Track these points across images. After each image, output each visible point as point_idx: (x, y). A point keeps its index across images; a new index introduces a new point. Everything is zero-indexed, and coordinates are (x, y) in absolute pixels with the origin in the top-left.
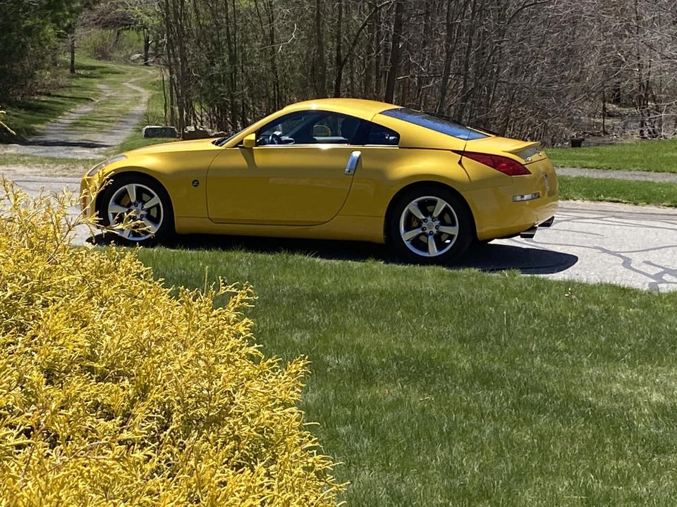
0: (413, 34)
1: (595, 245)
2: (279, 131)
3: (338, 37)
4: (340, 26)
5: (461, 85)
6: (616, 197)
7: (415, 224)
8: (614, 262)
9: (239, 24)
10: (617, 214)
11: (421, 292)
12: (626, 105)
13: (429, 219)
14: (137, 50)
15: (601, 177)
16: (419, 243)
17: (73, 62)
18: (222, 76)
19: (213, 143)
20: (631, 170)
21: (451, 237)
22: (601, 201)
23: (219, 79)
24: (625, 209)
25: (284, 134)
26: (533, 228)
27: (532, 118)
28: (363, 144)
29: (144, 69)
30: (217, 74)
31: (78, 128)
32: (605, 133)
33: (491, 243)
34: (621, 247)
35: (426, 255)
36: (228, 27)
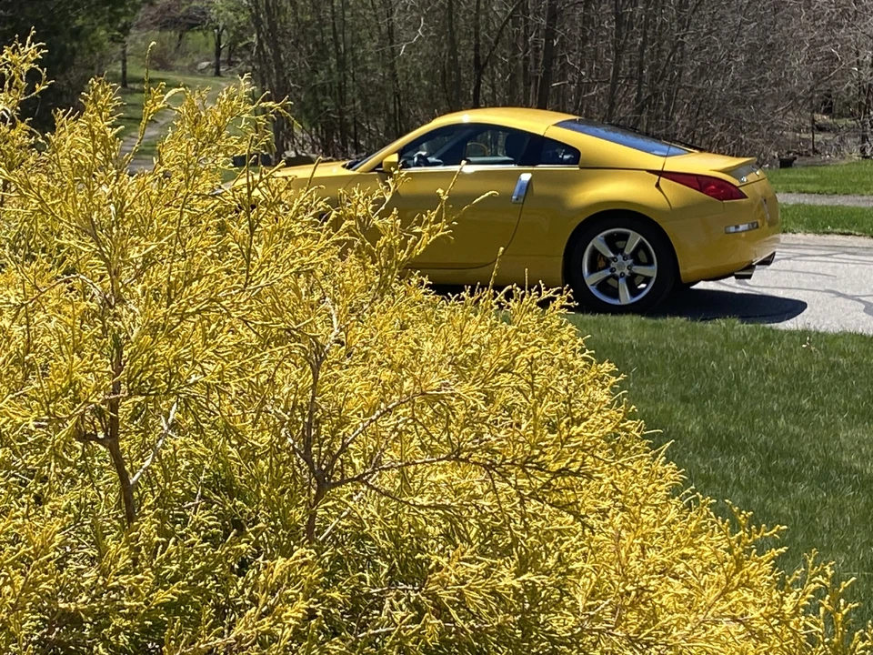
0: (570, 28)
1: (827, 288)
2: (423, 151)
3: (477, 34)
4: (477, 19)
5: (634, 92)
6: (847, 228)
7: (601, 264)
8: (853, 308)
9: (349, 20)
10: (849, 250)
11: (621, 345)
12: (841, 116)
13: (620, 257)
14: (205, 56)
15: (825, 204)
16: (607, 287)
17: (124, 73)
18: (328, 86)
19: (344, 166)
20: (862, 195)
21: (647, 280)
22: (828, 233)
23: (323, 90)
24: (860, 243)
25: (431, 155)
26: (751, 267)
27: (725, 134)
28: (534, 164)
29: (216, 81)
30: (321, 84)
31: (144, 157)
32: (815, 151)
33: (695, 287)
34: (860, 290)
35: (616, 302)
36: (334, 24)
